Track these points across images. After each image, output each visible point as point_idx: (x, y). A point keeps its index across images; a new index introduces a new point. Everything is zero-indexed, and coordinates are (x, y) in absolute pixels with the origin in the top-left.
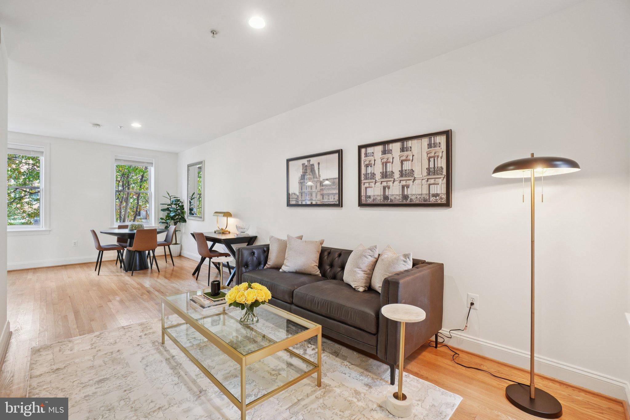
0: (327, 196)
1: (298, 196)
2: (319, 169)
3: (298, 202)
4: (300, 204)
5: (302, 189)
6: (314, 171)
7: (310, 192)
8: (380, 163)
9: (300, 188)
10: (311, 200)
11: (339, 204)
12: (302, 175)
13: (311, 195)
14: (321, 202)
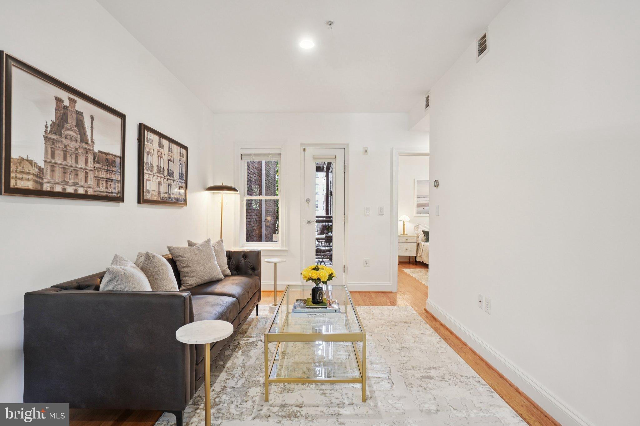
0: (104, 182)
1: (41, 170)
2: (92, 127)
3: (42, 184)
4: (49, 189)
5: (53, 156)
6: (83, 127)
7: (73, 167)
8: (157, 156)
9: (50, 151)
10: (76, 184)
11: (120, 199)
12: (53, 123)
13: (76, 175)
14: (95, 191)
